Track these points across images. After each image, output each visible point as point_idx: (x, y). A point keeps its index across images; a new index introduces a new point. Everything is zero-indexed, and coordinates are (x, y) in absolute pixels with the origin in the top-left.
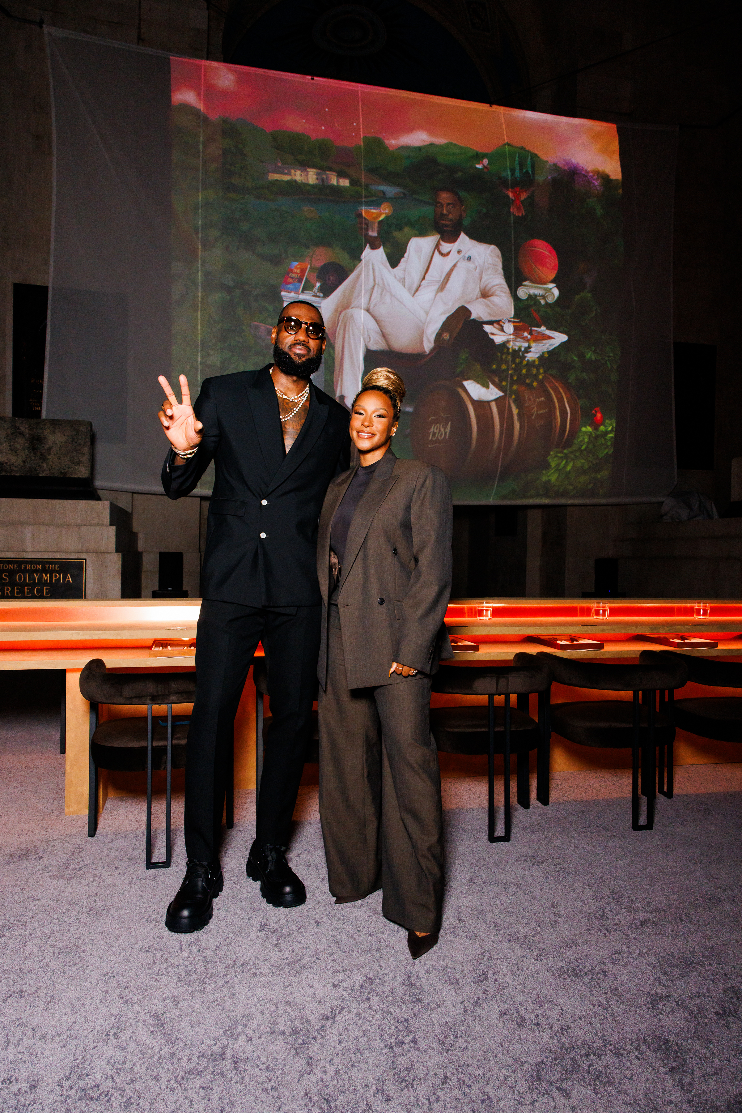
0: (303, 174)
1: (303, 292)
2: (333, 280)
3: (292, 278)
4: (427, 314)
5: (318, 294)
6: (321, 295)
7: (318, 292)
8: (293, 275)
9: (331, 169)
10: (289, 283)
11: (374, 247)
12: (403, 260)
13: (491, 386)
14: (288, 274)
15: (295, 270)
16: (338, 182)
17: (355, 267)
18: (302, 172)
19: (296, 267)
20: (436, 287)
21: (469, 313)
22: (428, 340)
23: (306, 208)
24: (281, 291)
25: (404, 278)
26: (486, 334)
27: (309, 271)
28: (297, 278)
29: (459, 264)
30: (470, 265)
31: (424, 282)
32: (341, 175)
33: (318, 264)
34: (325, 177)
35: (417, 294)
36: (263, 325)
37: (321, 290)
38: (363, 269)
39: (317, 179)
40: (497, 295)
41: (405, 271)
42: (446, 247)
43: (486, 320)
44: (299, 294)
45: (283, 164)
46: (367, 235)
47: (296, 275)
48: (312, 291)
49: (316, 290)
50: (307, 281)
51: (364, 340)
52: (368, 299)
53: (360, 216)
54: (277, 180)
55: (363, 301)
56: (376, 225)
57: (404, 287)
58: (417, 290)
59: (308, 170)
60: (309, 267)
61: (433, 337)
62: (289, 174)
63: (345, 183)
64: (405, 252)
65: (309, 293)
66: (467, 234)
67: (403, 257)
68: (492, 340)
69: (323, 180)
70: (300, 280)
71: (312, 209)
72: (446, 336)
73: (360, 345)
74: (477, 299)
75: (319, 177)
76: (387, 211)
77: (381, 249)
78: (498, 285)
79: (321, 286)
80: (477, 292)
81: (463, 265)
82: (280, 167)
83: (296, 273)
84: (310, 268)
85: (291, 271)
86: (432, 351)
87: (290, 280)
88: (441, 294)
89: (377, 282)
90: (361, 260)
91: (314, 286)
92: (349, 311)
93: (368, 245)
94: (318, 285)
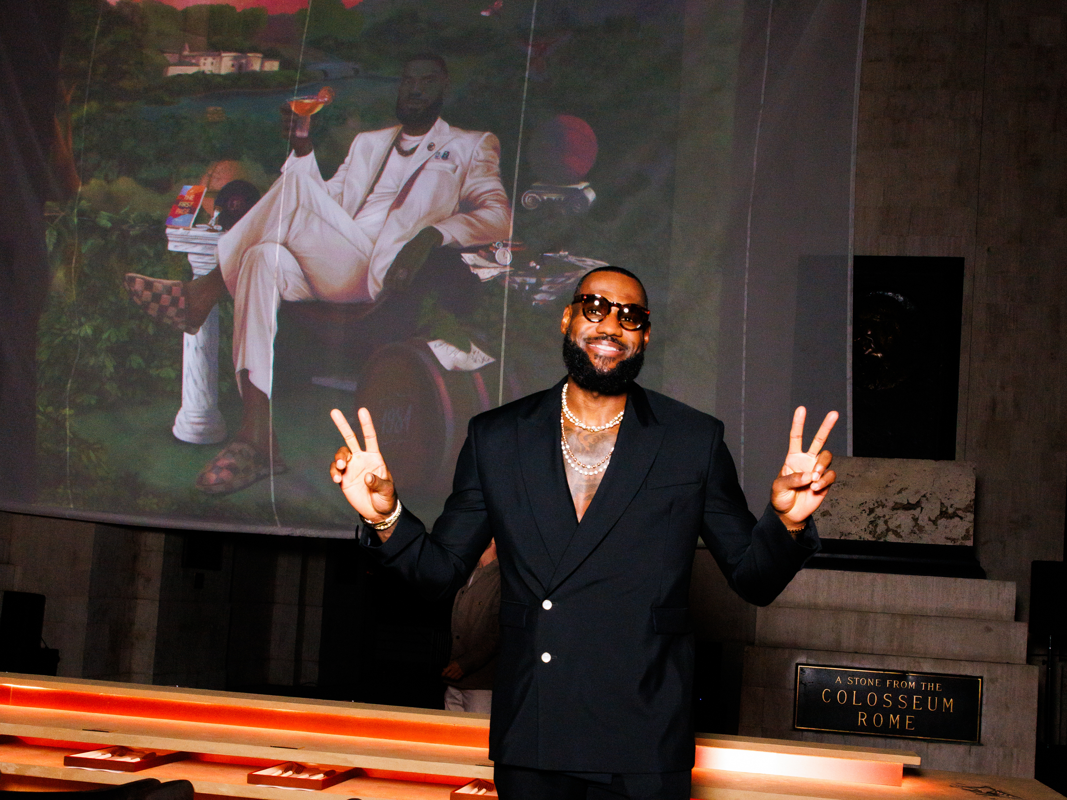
0: (214, 61)
1: (194, 226)
2: (237, 206)
3: (182, 208)
4: (374, 243)
5: (215, 227)
6: (220, 228)
7: (216, 224)
8: (184, 204)
9: (254, 50)
10: (178, 215)
11: (301, 153)
12: (342, 167)
13: (474, 347)
14: (178, 202)
15: (187, 197)
16: (262, 65)
17: (271, 184)
18: (214, 59)
19: (189, 194)
20: (389, 203)
21: (440, 236)
22: (376, 281)
23: (211, 109)
24: (166, 227)
25: (342, 194)
26: (466, 267)
27: (206, 196)
28: (189, 208)
29: (428, 166)
30: (448, 165)
31: (371, 196)
32: (268, 55)
33: (218, 185)
34: (244, 61)
35: (361, 214)
36: (142, 276)
37: (220, 221)
38: (284, 186)
39: (233, 66)
40: (487, 207)
41: (343, 182)
42: (410, 141)
43: (466, 245)
44: (189, 230)
45: (192, 50)
46: (294, 136)
47: (187, 203)
48: (206, 223)
49: (212, 222)
50: (202, 209)
51: (279, 288)
52: (287, 229)
53: (288, 111)
54: (179, 75)
55: (280, 232)
56: (309, 120)
57: (341, 205)
58: (360, 208)
59: (223, 55)
60: (206, 190)
61: (381, 277)
62: (197, 65)
63: (273, 66)
64: (346, 154)
65: (201, 227)
66: (445, 119)
67: (342, 162)
68: (476, 276)
69: (240, 66)
70: (192, 211)
71: (219, 108)
72: (402, 274)
73: (272, 296)
74: (454, 213)
75: (236, 63)
76: (326, 99)
77: (312, 155)
78: (493, 190)
79: (219, 215)
80: (453, 204)
81: (436, 166)
82: (186, 57)
83: (188, 201)
84: (207, 192)
85: (182, 198)
86: (380, 296)
87: (179, 211)
88: (397, 212)
89: (301, 203)
90: (280, 174)
91: (210, 217)
92: (258, 248)
93: (293, 152)
94: (216, 214)
